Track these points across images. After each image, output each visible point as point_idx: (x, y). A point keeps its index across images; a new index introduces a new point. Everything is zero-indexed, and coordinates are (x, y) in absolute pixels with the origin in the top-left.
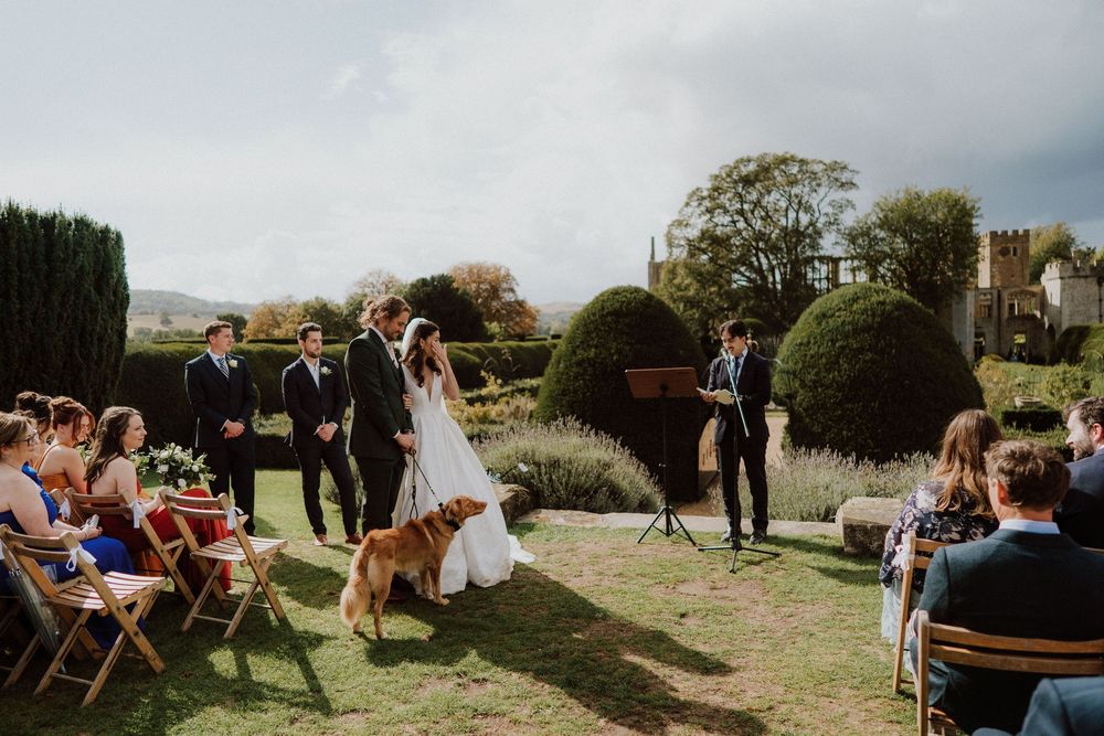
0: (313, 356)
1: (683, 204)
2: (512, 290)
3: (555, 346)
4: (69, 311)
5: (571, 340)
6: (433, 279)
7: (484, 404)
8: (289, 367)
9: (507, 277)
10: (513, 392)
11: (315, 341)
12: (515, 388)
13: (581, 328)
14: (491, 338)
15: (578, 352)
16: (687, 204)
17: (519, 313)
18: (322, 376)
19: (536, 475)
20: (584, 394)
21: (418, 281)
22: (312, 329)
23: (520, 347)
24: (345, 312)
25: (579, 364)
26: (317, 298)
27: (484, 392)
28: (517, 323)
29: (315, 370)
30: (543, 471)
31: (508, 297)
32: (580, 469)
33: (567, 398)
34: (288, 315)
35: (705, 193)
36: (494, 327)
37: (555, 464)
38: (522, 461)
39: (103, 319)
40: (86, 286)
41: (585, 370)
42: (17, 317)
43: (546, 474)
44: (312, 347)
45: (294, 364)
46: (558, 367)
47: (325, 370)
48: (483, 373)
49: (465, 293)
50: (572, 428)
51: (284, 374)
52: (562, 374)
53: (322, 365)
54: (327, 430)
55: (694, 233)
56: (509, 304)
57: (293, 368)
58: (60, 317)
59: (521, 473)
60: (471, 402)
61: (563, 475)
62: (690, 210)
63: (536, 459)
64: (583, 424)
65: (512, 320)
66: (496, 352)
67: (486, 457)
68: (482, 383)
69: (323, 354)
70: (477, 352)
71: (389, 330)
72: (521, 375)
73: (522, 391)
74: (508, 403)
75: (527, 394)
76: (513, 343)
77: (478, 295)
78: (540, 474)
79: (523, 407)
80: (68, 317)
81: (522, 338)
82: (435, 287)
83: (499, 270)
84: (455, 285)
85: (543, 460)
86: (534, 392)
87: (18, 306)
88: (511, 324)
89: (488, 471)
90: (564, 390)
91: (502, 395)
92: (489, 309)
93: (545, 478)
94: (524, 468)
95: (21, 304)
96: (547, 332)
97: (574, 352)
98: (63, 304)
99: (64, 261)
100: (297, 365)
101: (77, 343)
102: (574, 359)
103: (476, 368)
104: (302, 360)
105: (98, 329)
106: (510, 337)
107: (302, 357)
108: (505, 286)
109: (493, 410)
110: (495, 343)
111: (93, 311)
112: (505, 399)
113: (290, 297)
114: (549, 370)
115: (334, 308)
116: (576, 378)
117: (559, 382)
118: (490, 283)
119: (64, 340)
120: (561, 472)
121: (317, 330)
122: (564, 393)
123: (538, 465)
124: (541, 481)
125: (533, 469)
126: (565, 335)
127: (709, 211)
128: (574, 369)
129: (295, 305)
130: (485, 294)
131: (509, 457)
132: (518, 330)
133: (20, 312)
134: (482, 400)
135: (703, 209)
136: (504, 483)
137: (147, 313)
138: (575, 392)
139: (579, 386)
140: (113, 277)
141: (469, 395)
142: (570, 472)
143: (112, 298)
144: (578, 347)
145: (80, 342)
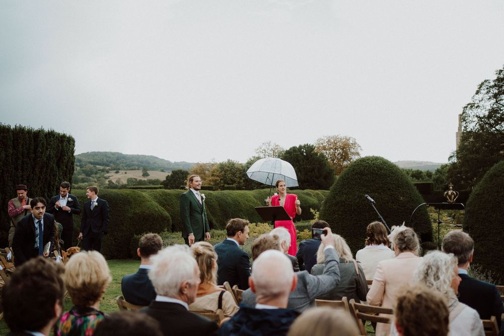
1: (475, 92)
4: (43, 176)
9: (355, 145)
16: (477, 93)
21: (291, 149)
34: (211, 171)
35: (492, 84)
39: (59, 179)
40: (52, 164)
42: (20, 179)
49: (322, 156)
55: (483, 112)
58: (39, 178)
62: (480, 96)
80: (43, 178)
82: (302, 152)
83: (348, 140)
84: (315, 151)
87: (21, 174)
95: (22, 172)
98: (41, 172)
99: (42, 153)
101: (47, 190)
105: (56, 184)
108: (352, 151)
111: (55, 175)
119: (41, 189)
127: (495, 96)
129: (217, 164)
133: (22, 176)
135: (491, 94)
137: (135, 169)
140: (65, 159)
143: (65, 169)
145: (48, 190)
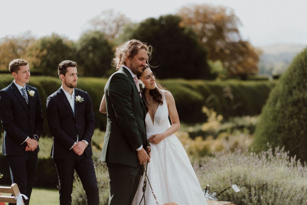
0: (71, 87)
2: (236, 30)
3: (274, 85)
5: (288, 81)
6: (161, 18)
7: (204, 139)
8: (52, 95)
9: (232, 18)
10: (232, 130)
11: (73, 74)
12: (234, 125)
13: (298, 70)
14: (214, 76)
15: (294, 92)
17: (242, 53)
18: (77, 103)
19: (247, 195)
20: (298, 132)
21: (147, 20)
22: (70, 65)
23: (242, 87)
24: (79, 48)
25: (295, 103)
26: (53, 34)
27: (205, 127)
28: (240, 63)
29: (71, 98)
30: (253, 192)
31: (232, 37)
32: (286, 193)
33: (282, 135)
34: (27, 49)
36: (217, 66)
37: (263, 187)
38: (235, 183)
41: (300, 109)
43: (255, 195)
44: (71, 79)
45: (55, 93)
46: (274, 106)
47: (79, 98)
48: (205, 110)
49: (191, 32)
50: (281, 157)
51: (48, 101)
52: (278, 112)
53: (76, 94)
54: (80, 146)
56: (234, 44)
57: (54, 96)
59: (234, 193)
60: (193, 136)
61: (270, 197)
63: (248, 182)
64: (291, 155)
65: (235, 58)
66: (218, 90)
67: (205, 179)
68: (204, 119)
69: (78, 86)
70: (200, 89)
71: (134, 65)
72: (241, 113)
73: (241, 128)
74: (227, 139)
75: (246, 131)
76: (235, 82)
77: (203, 34)
78: (250, 195)
79: (241, 144)
81: (244, 77)
82: (162, 26)
84: (182, 25)
85: (253, 183)
86: (252, 129)
88: (234, 63)
89: (206, 190)
90: (279, 127)
91: (222, 131)
92: (213, 48)
93: (254, 199)
94: (236, 189)
96: (270, 72)
97: (290, 93)
100: (58, 94)
102: (290, 99)
103: (198, 105)
104: (61, 90)
106: (233, 76)
107: (62, 87)
108: (229, 26)
109: (213, 144)
110: (218, 82)
112: (224, 135)
113: (29, 32)
114: (267, 109)
115: (69, 44)
116: (291, 116)
117: (275, 119)
118: (215, 24)
120: (269, 194)
121: (73, 66)
122: (279, 130)
123: (248, 187)
124: (251, 201)
125: (244, 190)
126: (283, 76)
128: (290, 109)
129: (33, 39)
130: (209, 34)
131: (224, 179)
132: (241, 69)
134: (203, 135)
136: (219, 200)
138: (290, 129)
139: (294, 124)
141: (191, 129)
142: (276, 195)
144: (294, 88)
